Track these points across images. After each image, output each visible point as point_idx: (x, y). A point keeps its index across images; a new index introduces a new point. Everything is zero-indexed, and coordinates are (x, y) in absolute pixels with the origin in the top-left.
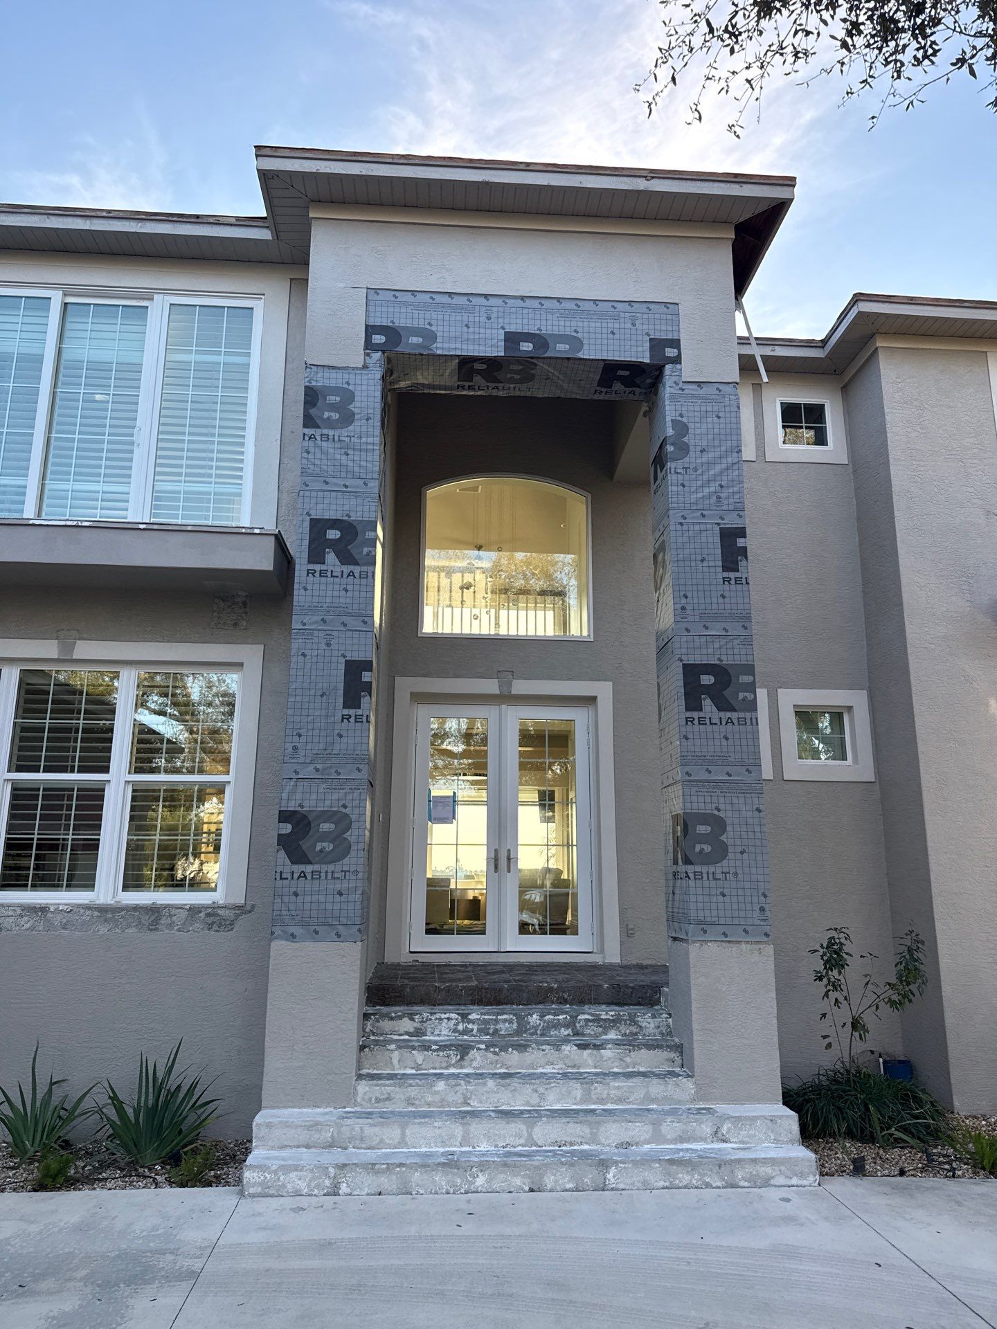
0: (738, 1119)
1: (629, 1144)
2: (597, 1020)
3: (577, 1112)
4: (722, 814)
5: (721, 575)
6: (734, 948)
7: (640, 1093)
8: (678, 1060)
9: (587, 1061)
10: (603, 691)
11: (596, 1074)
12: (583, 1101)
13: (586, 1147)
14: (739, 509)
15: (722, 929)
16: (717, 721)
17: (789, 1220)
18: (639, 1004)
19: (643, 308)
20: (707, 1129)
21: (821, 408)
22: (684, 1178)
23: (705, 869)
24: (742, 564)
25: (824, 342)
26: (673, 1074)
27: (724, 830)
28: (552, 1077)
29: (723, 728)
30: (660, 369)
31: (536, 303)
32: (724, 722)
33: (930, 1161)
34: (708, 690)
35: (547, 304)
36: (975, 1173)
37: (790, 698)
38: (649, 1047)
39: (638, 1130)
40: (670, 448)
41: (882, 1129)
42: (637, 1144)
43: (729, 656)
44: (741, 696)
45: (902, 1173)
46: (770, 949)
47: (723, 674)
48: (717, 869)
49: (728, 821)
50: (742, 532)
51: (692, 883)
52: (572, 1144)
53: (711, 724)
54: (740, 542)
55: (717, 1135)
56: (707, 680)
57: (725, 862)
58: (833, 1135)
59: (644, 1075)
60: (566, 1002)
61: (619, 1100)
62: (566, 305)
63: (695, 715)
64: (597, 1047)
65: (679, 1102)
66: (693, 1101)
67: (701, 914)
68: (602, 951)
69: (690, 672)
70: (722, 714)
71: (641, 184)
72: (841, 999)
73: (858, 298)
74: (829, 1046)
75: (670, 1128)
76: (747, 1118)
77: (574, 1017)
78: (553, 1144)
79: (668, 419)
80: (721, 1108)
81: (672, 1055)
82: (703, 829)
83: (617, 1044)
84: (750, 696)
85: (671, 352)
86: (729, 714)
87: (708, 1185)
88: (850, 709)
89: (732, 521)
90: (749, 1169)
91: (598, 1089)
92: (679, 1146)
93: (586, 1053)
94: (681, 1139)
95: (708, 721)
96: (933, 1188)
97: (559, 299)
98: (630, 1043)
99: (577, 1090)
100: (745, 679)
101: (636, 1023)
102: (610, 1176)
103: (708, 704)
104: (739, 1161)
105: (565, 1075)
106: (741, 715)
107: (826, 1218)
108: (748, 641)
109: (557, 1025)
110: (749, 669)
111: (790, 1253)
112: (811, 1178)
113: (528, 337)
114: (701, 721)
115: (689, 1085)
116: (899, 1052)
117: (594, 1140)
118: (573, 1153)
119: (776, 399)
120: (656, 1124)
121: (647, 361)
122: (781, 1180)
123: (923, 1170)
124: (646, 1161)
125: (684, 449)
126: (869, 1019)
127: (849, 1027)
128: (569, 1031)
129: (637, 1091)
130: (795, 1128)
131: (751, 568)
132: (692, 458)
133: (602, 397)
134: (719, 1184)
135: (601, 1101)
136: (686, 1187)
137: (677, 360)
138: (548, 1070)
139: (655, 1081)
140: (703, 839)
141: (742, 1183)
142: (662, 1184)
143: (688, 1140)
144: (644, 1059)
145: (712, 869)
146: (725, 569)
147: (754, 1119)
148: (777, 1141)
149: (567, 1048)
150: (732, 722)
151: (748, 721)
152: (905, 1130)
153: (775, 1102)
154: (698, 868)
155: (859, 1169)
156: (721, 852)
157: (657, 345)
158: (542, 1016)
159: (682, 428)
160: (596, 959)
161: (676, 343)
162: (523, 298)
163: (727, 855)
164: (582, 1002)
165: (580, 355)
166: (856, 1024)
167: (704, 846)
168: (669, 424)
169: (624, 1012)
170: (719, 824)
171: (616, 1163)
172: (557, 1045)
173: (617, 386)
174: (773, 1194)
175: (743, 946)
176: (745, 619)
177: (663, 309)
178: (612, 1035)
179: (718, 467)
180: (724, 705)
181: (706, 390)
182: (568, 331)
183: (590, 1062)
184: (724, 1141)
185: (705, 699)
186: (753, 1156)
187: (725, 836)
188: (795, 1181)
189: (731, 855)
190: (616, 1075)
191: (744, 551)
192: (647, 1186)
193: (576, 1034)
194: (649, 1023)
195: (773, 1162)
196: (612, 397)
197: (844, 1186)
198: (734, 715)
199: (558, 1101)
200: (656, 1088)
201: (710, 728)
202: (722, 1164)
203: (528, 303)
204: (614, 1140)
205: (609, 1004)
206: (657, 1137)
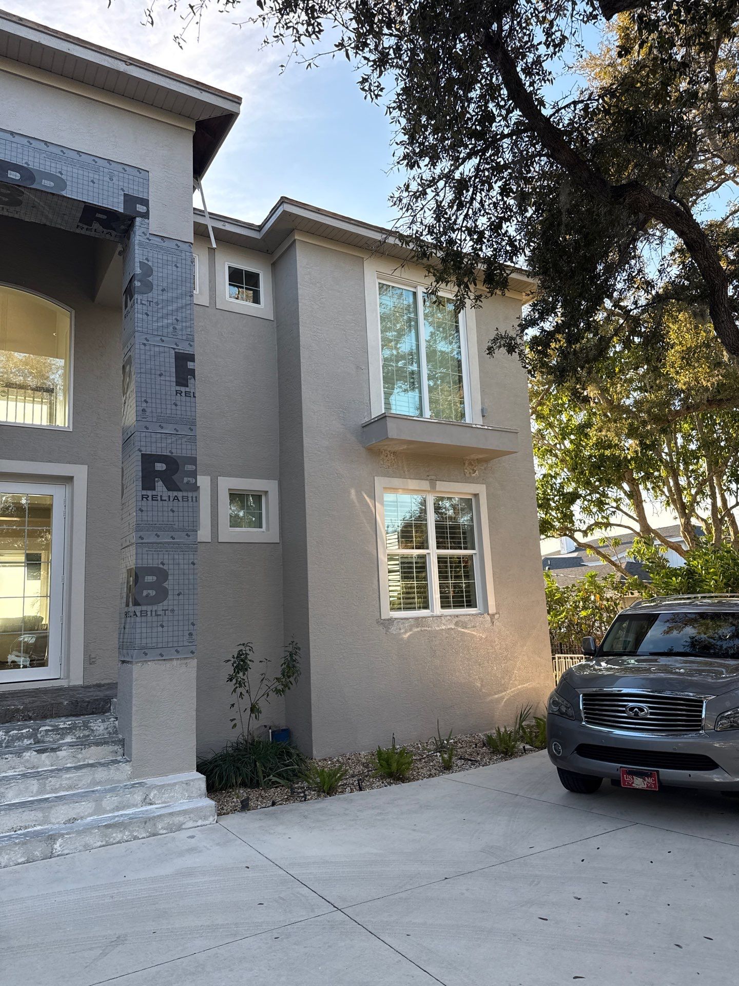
0: (162, 786)
1: (75, 819)
2: (56, 729)
3: (32, 802)
4: (165, 567)
5: (174, 388)
6: (168, 665)
7: (87, 780)
8: (121, 751)
9: (45, 761)
10: (80, 473)
11: (52, 771)
12: (40, 792)
13: (39, 828)
14: (190, 340)
15: (159, 651)
16: (167, 498)
17: (192, 850)
18: (93, 713)
19: (120, 168)
20: (138, 797)
21: (257, 276)
22: (118, 836)
23: (149, 608)
24: (191, 381)
25: (260, 228)
26: (115, 762)
27: (166, 579)
28: (14, 778)
29: (171, 504)
30: (132, 219)
31: (25, 141)
32: (171, 499)
33: (293, 793)
34: (160, 474)
35: (34, 143)
36: (319, 796)
37: (227, 484)
38: (97, 744)
39: (84, 807)
40: (137, 284)
41: (264, 777)
42: (82, 818)
43: (179, 450)
44: (186, 480)
45: (274, 804)
46: (194, 663)
47: (173, 463)
48: (159, 608)
49: (170, 572)
50: (192, 358)
51: (138, 619)
52: (26, 828)
53: (161, 500)
54: (190, 365)
55: (146, 801)
56: (160, 467)
57: (165, 603)
58: (232, 787)
59: (92, 765)
60: (30, 718)
61: (70, 788)
62: (51, 149)
63: (150, 493)
64: (53, 750)
65: (119, 781)
66: (130, 779)
67: (144, 641)
68: (68, 677)
69: (148, 460)
70: (170, 493)
71: (122, 67)
72: (244, 692)
73: (284, 200)
74: (235, 725)
75: (109, 801)
76: (169, 785)
77: (36, 730)
78: (9, 831)
79: (137, 260)
80: (150, 781)
81: (116, 748)
82: (150, 579)
83: (71, 745)
84: (192, 481)
85: (141, 208)
86: (175, 493)
87: (136, 838)
88: (266, 492)
89: (184, 348)
90: (167, 820)
91: (53, 782)
92: (116, 814)
93: (44, 756)
94: (118, 809)
95: (159, 498)
96: (291, 810)
97: (46, 143)
98: (83, 743)
99: (34, 785)
100: (189, 467)
101: (88, 728)
102: (57, 846)
103: (160, 485)
104: (160, 816)
105: (24, 776)
106: (185, 494)
107: (218, 844)
108: (193, 440)
109: (20, 738)
110: (193, 461)
111: (189, 873)
112: (211, 819)
113: (16, 168)
114: (154, 498)
115: (127, 768)
116: (283, 724)
117: (46, 821)
118: (25, 835)
119: (225, 263)
120: (98, 801)
121: (121, 210)
122: (190, 824)
123: (287, 800)
124: (88, 829)
125: (149, 287)
126: (262, 704)
127: (249, 711)
128: (32, 741)
129: (85, 778)
130: (203, 786)
131: (198, 385)
132: (154, 295)
133: (83, 232)
134: (144, 835)
135: (54, 790)
136: (119, 842)
137: (146, 215)
138: (10, 773)
139: (100, 769)
140: (150, 586)
141: (161, 832)
142: (99, 844)
143: (123, 808)
144: (93, 754)
145: (155, 608)
146: (178, 384)
147: (175, 784)
148: (190, 797)
149: (27, 755)
150: (178, 499)
151: (190, 499)
152: (279, 775)
153: (189, 770)
154: (144, 608)
155: (245, 806)
156: (163, 594)
157: (130, 200)
158: (7, 732)
159: (148, 270)
160: (64, 683)
161: (145, 202)
162: (12, 133)
163: (167, 597)
164: (45, 717)
165: (64, 193)
166: (254, 709)
167: (150, 591)
168: (137, 264)
169: (79, 721)
170: (162, 574)
171: (62, 835)
172: (19, 754)
173: (96, 225)
174: (183, 835)
175: (175, 662)
176: (192, 424)
177: (135, 172)
178: (68, 739)
179: (175, 306)
180: (172, 486)
181: (166, 244)
182: (53, 171)
183: (47, 762)
184: (151, 804)
185: (158, 482)
186: (171, 811)
187: (166, 583)
188: (200, 823)
189: (170, 597)
190: (68, 769)
191: (192, 372)
192: (87, 848)
193: (37, 742)
194: (99, 726)
195: (184, 812)
196: (92, 234)
197: (235, 821)
198: (180, 494)
199: (17, 796)
200: (101, 774)
201: (160, 503)
202: (147, 820)
203: (17, 139)
204: (62, 819)
205: (67, 716)
206: (99, 810)
